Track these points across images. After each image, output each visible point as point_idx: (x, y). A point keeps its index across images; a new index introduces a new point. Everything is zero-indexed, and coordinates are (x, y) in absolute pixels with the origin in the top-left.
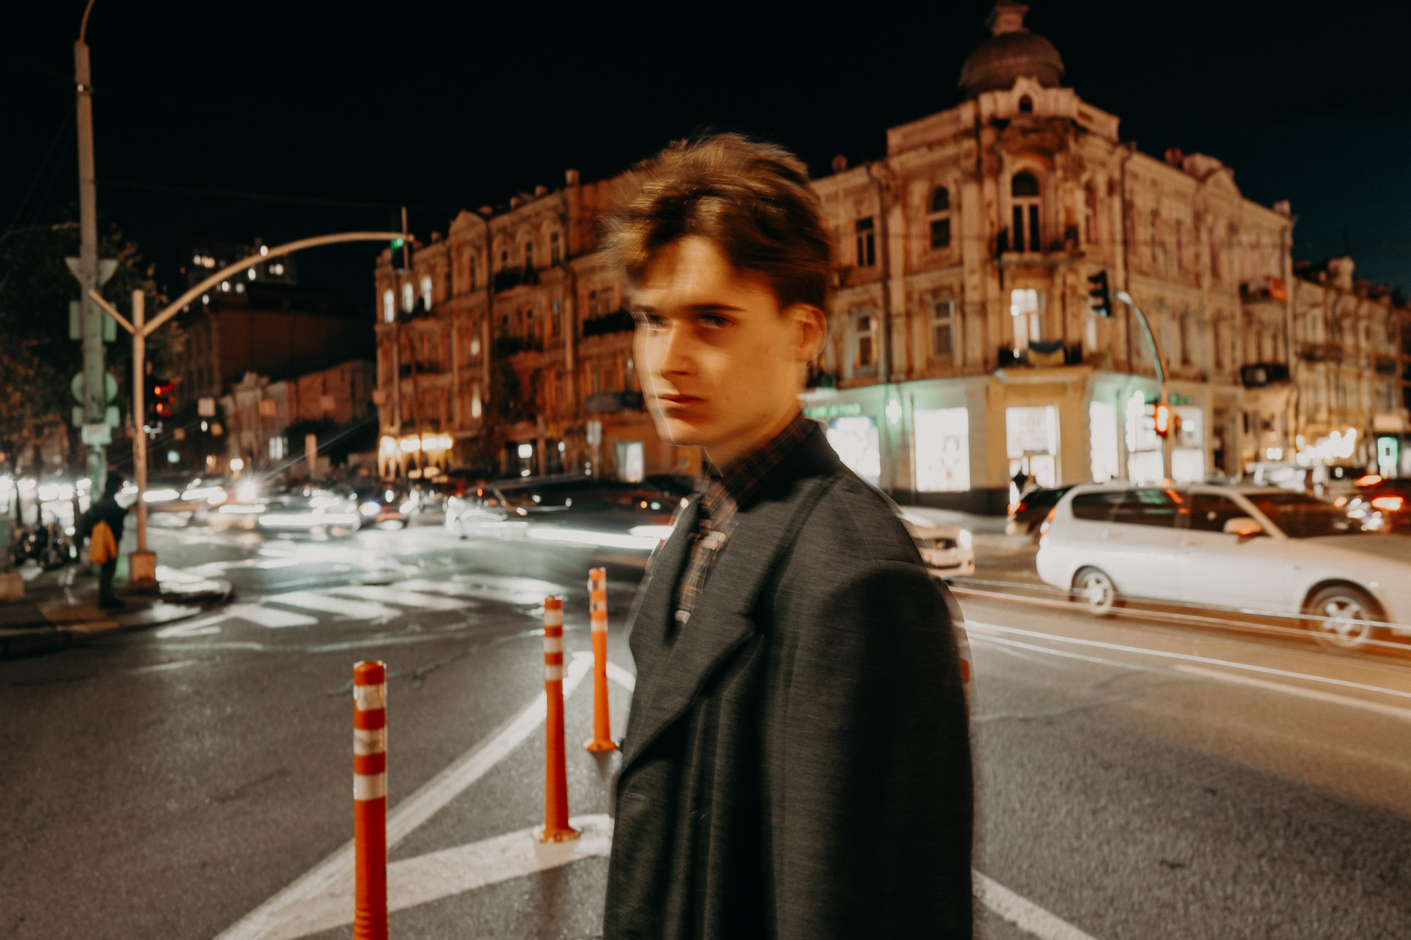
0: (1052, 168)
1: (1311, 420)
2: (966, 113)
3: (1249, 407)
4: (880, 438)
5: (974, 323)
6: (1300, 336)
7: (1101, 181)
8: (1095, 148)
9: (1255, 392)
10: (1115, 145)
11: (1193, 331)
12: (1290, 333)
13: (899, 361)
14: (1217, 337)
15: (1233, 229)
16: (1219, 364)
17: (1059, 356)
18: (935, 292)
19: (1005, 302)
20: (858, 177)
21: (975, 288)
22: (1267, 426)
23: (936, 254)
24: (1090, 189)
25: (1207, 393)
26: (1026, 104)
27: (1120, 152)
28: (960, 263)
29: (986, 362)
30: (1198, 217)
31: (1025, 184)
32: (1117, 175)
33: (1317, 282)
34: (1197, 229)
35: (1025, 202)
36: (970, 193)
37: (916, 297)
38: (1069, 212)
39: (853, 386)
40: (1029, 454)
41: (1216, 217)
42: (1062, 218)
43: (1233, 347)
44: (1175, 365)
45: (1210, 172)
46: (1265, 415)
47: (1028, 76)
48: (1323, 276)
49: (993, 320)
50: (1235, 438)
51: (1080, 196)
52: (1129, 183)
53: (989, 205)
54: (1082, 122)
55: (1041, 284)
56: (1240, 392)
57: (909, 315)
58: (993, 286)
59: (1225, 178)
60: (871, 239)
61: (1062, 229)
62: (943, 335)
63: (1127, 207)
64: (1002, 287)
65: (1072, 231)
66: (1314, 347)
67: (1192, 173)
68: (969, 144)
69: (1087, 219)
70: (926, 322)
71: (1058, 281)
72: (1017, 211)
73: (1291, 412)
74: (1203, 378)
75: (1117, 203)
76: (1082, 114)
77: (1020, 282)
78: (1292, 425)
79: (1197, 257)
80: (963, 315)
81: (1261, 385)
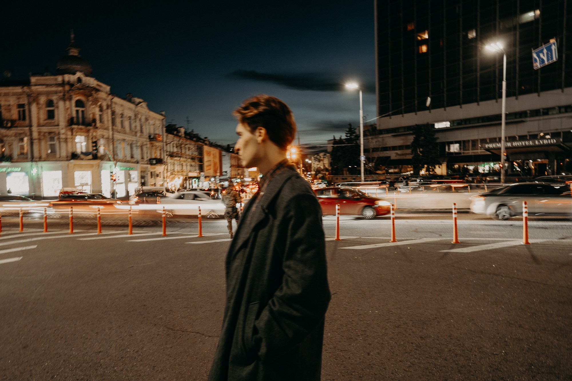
0: (88, 100)
1: (172, 174)
2: (60, 78)
3: (152, 170)
4: (29, 179)
5: (63, 145)
6: (169, 150)
7: (104, 104)
8: (102, 95)
9: (153, 166)
10: (109, 94)
11: (135, 149)
12: (165, 149)
13: (36, 154)
14: (142, 150)
15: (147, 119)
16: (143, 158)
17: (90, 157)
18: (50, 133)
19: (73, 139)
20: (18, 89)
21: (63, 134)
22: (157, 176)
23: (50, 121)
24: (101, 107)
25: (139, 166)
26: (79, 80)
27: (110, 97)
28: (58, 125)
29: (67, 157)
30: (136, 116)
31: (79, 104)
32: (109, 103)
33: (173, 134)
34: (135, 119)
35: (81, 109)
36: (61, 104)
37: (42, 134)
38: (94, 114)
39: (17, 162)
40: (82, 185)
41: (142, 116)
42: (91, 116)
43: (147, 153)
44: (128, 158)
45: (140, 103)
46: (157, 172)
47: (81, 71)
48: (175, 132)
49: (69, 144)
50: (148, 179)
51: (97, 109)
52: (113, 106)
53: (68, 109)
54: (98, 87)
55: (86, 134)
56: (149, 166)
57: (39, 139)
58: (69, 133)
59: (144, 105)
60: (24, 111)
61: (91, 119)
62: (52, 147)
63: (113, 113)
64: (72, 134)
65: (94, 120)
66: (173, 153)
67: (134, 103)
68: (60, 89)
69: (100, 116)
70: (46, 142)
71: (91, 134)
72: (77, 111)
73: (165, 171)
74: (137, 162)
75: (109, 111)
76: (98, 85)
77: (79, 133)
78: (165, 175)
79: (136, 127)
80: (60, 142)
81: (155, 164)
